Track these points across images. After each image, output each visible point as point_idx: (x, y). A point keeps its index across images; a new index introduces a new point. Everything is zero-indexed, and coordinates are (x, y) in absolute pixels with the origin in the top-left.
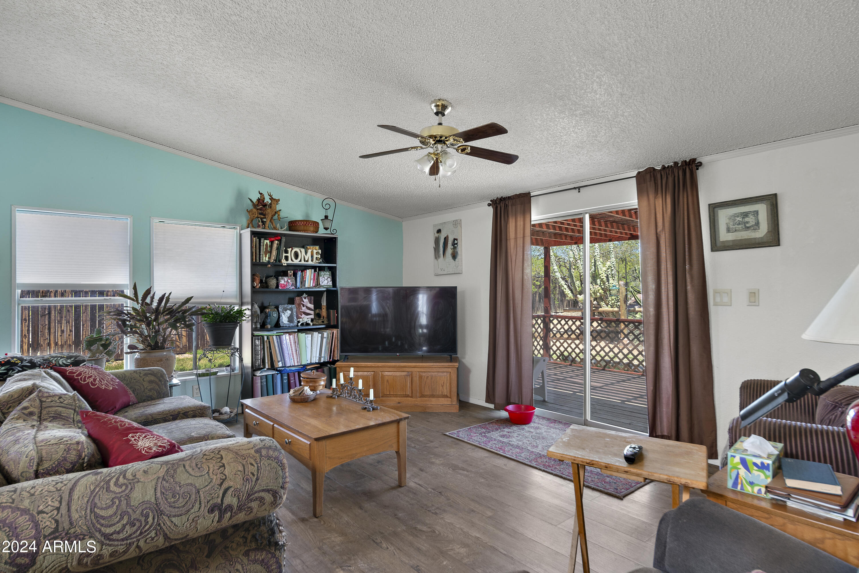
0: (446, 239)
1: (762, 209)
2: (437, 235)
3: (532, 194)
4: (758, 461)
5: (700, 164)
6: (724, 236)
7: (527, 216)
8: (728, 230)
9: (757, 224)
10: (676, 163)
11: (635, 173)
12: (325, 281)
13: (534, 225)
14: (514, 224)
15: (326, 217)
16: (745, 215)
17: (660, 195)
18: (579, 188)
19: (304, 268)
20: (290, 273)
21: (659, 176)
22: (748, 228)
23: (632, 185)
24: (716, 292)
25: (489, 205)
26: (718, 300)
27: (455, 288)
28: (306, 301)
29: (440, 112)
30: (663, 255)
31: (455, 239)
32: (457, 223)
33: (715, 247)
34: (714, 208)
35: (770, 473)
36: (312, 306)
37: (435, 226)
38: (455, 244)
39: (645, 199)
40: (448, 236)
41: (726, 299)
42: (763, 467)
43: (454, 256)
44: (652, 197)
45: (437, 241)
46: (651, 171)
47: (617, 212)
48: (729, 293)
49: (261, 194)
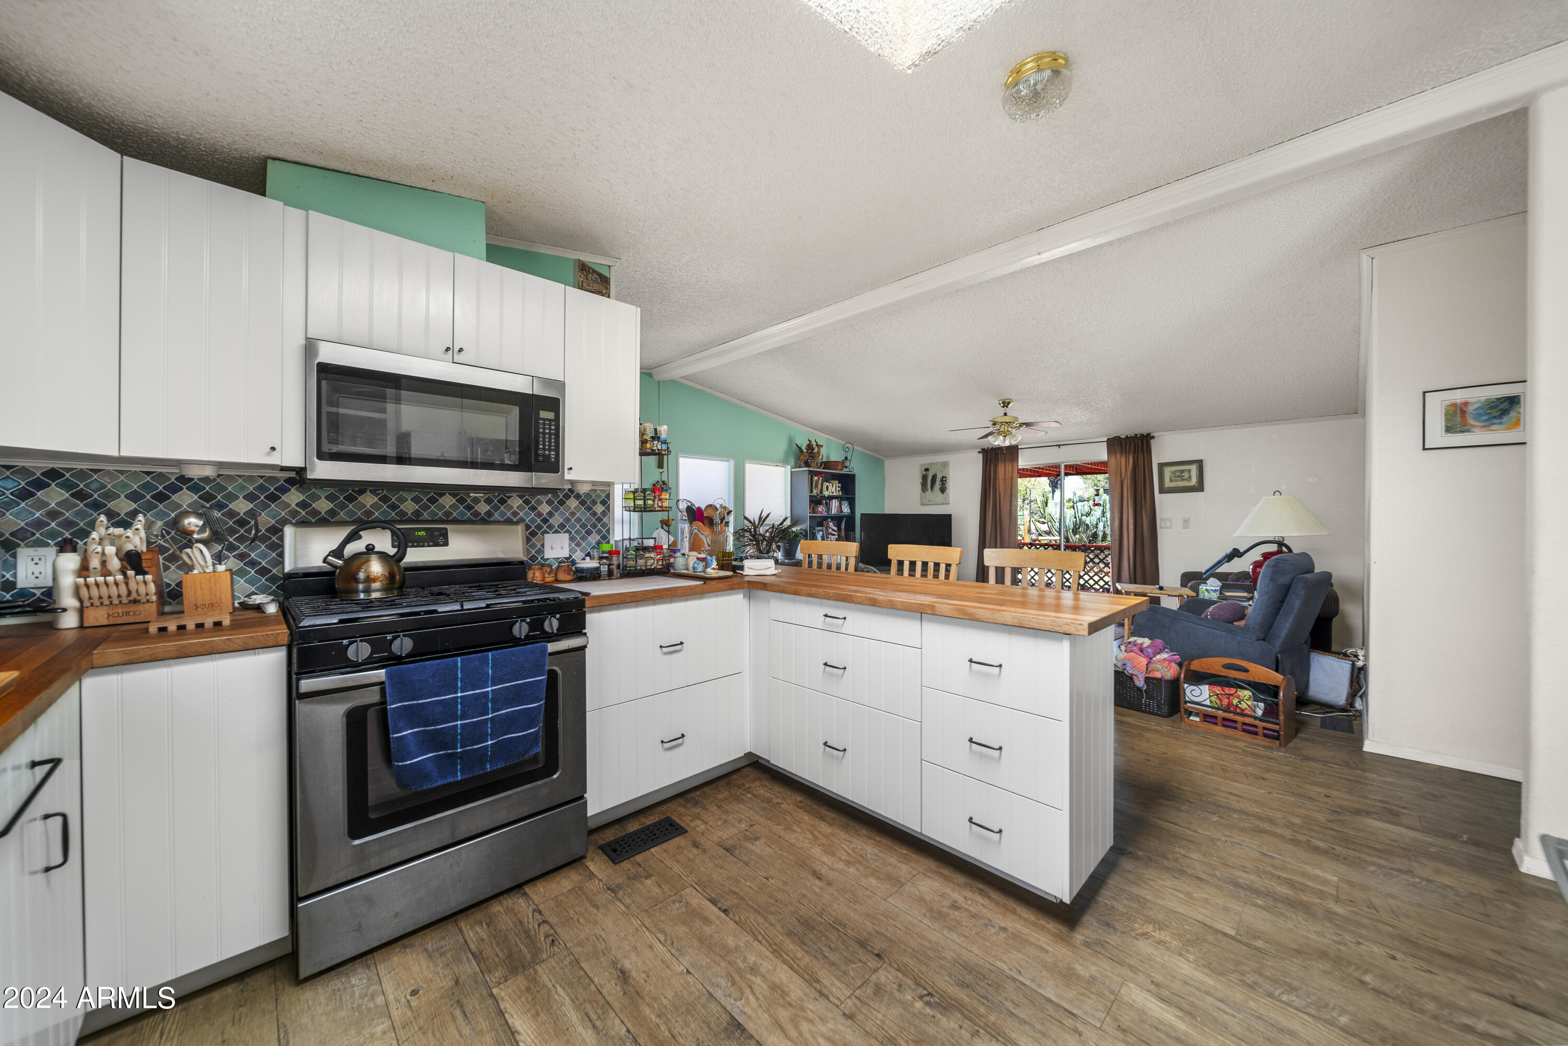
0: (934, 477)
1: (1194, 469)
2: (924, 473)
3: (1020, 447)
4: (1213, 588)
5: (1153, 437)
6: (1168, 484)
7: (1015, 463)
8: (1171, 481)
9: (1190, 477)
10: (1136, 435)
11: (1105, 439)
12: (846, 509)
13: (1020, 469)
14: (1003, 468)
15: (846, 458)
16: (1182, 471)
17: (1124, 455)
18: (1059, 446)
19: (831, 498)
20: (824, 502)
21: (1124, 443)
22: (1184, 480)
23: (1104, 447)
24: (1161, 519)
25: (979, 452)
26: (1163, 524)
27: (950, 516)
28: (831, 524)
29: (1006, 404)
30: (1125, 495)
31: (943, 477)
32: (945, 465)
33: (1163, 490)
34: (1162, 466)
35: (1218, 593)
36: (835, 528)
37: (921, 465)
38: (944, 480)
39: (1113, 457)
40: (936, 474)
41: (1168, 524)
42: (1216, 591)
43: (943, 490)
44: (1118, 456)
45: (924, 478)
46: (1117, 439)
47: (1088, 464)
48: (1170, 520)
49: (810, 441)
